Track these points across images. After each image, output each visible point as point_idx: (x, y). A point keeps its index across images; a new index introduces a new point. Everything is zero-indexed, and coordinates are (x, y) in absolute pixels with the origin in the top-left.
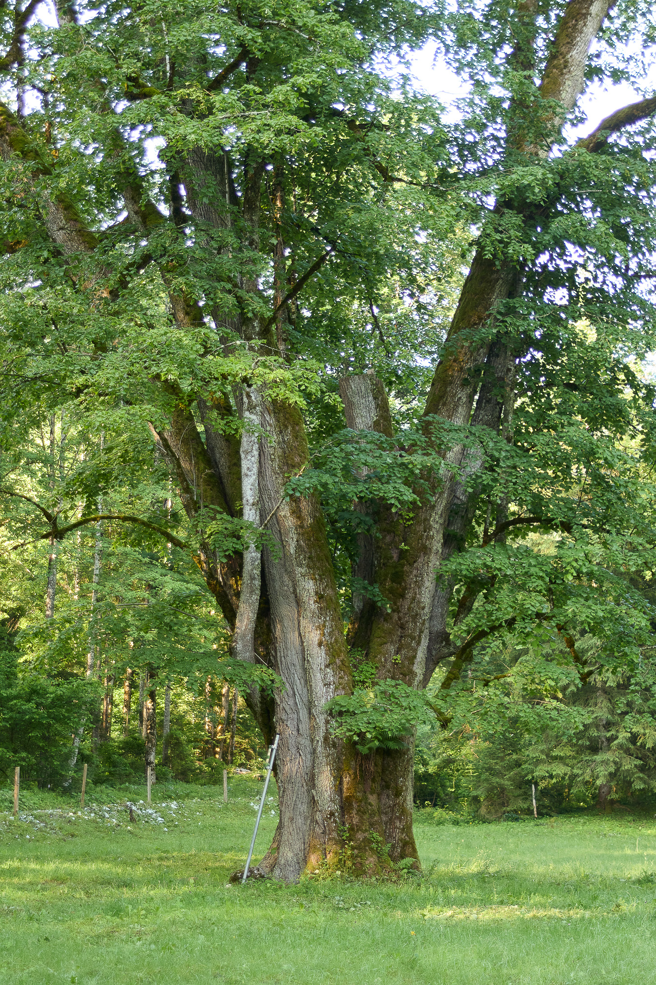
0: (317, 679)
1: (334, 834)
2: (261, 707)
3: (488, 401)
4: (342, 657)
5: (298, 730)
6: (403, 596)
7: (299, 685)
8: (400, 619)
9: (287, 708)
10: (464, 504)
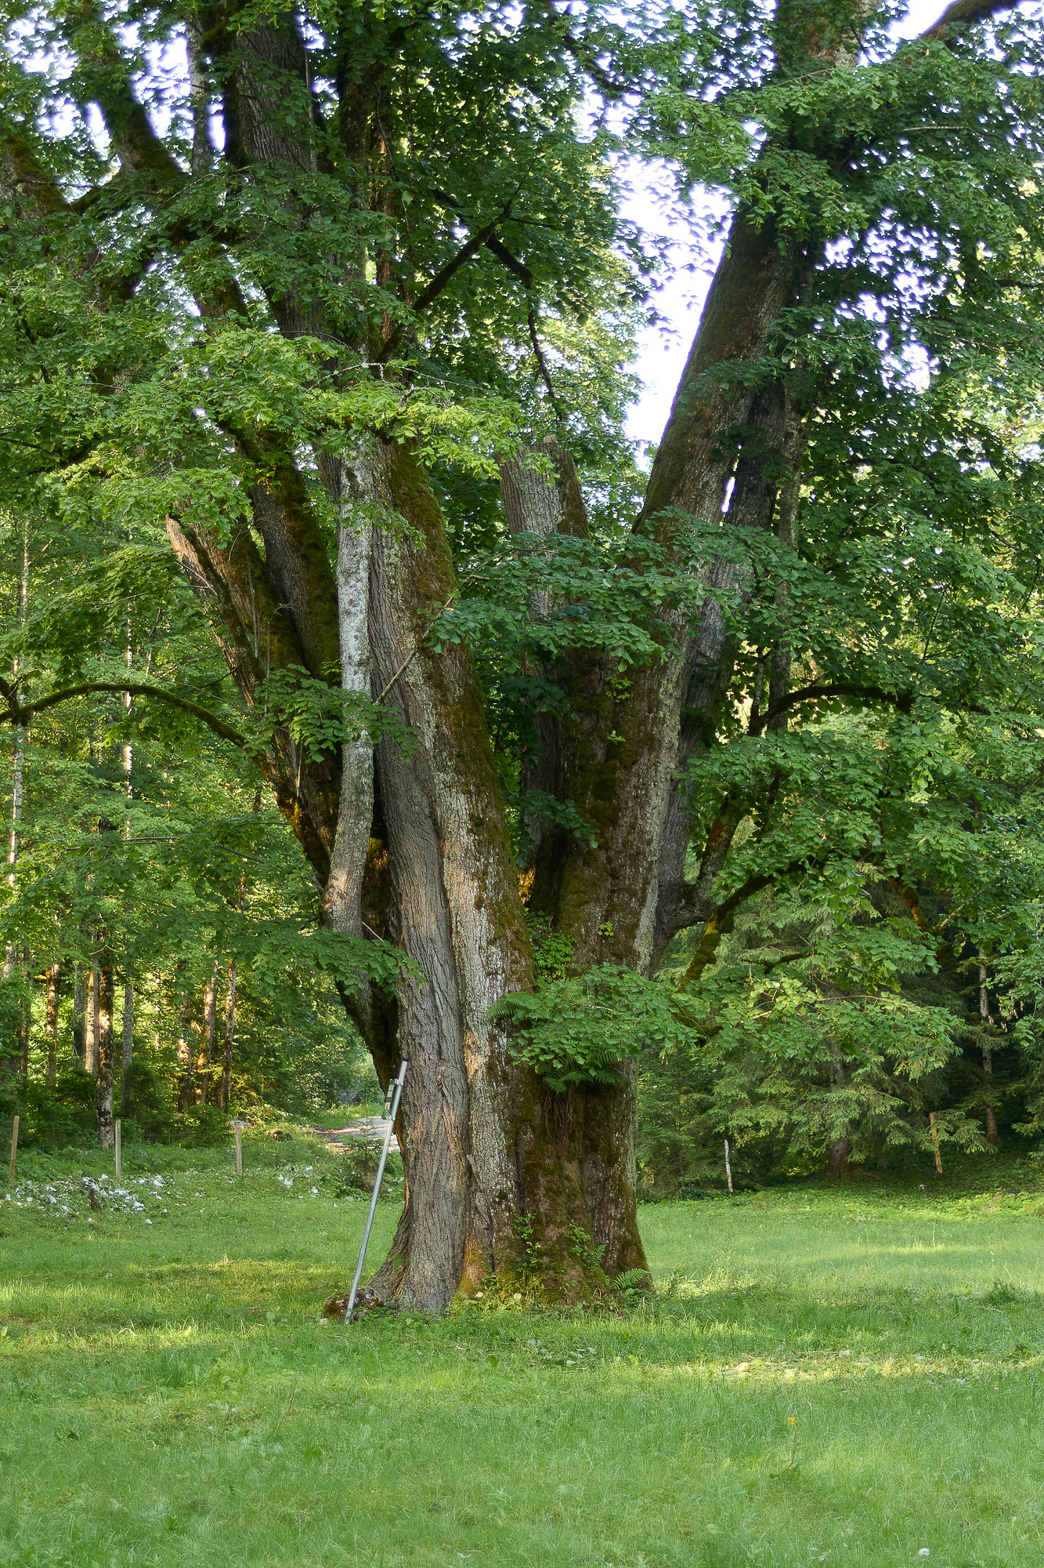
0: (474, 964)
1: (507, 1231)
2: (373, 1014)
3: (752, 490)
4: (516, 925)
5: (440, 1053)
6: (614, 822)
7: (441, 975)
8: (609, 860)
9: (421, 1015)
10: (714, 665)
